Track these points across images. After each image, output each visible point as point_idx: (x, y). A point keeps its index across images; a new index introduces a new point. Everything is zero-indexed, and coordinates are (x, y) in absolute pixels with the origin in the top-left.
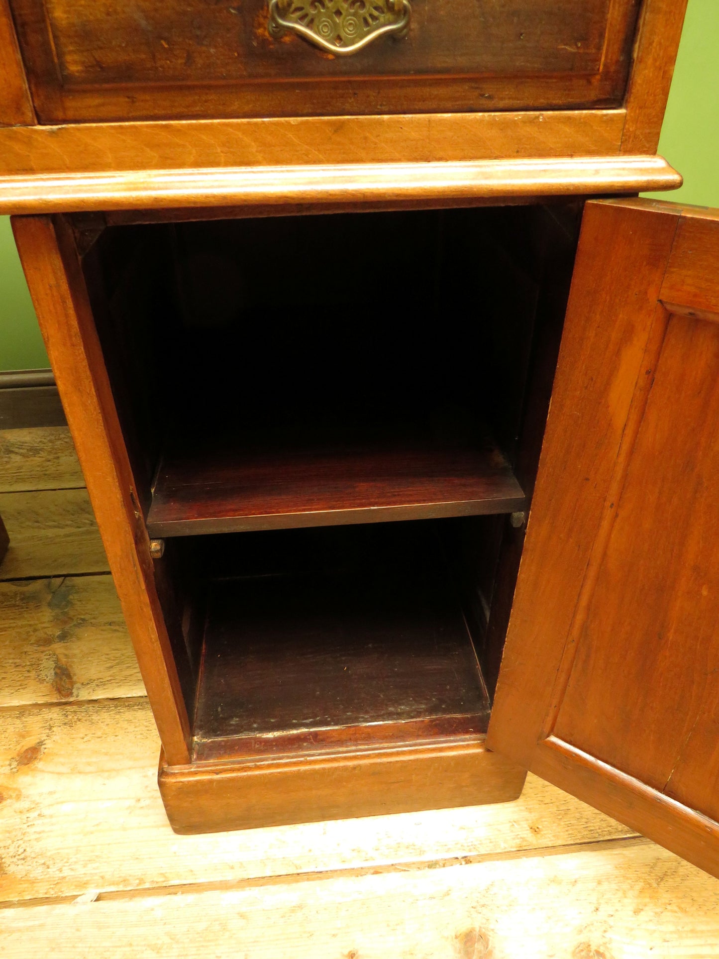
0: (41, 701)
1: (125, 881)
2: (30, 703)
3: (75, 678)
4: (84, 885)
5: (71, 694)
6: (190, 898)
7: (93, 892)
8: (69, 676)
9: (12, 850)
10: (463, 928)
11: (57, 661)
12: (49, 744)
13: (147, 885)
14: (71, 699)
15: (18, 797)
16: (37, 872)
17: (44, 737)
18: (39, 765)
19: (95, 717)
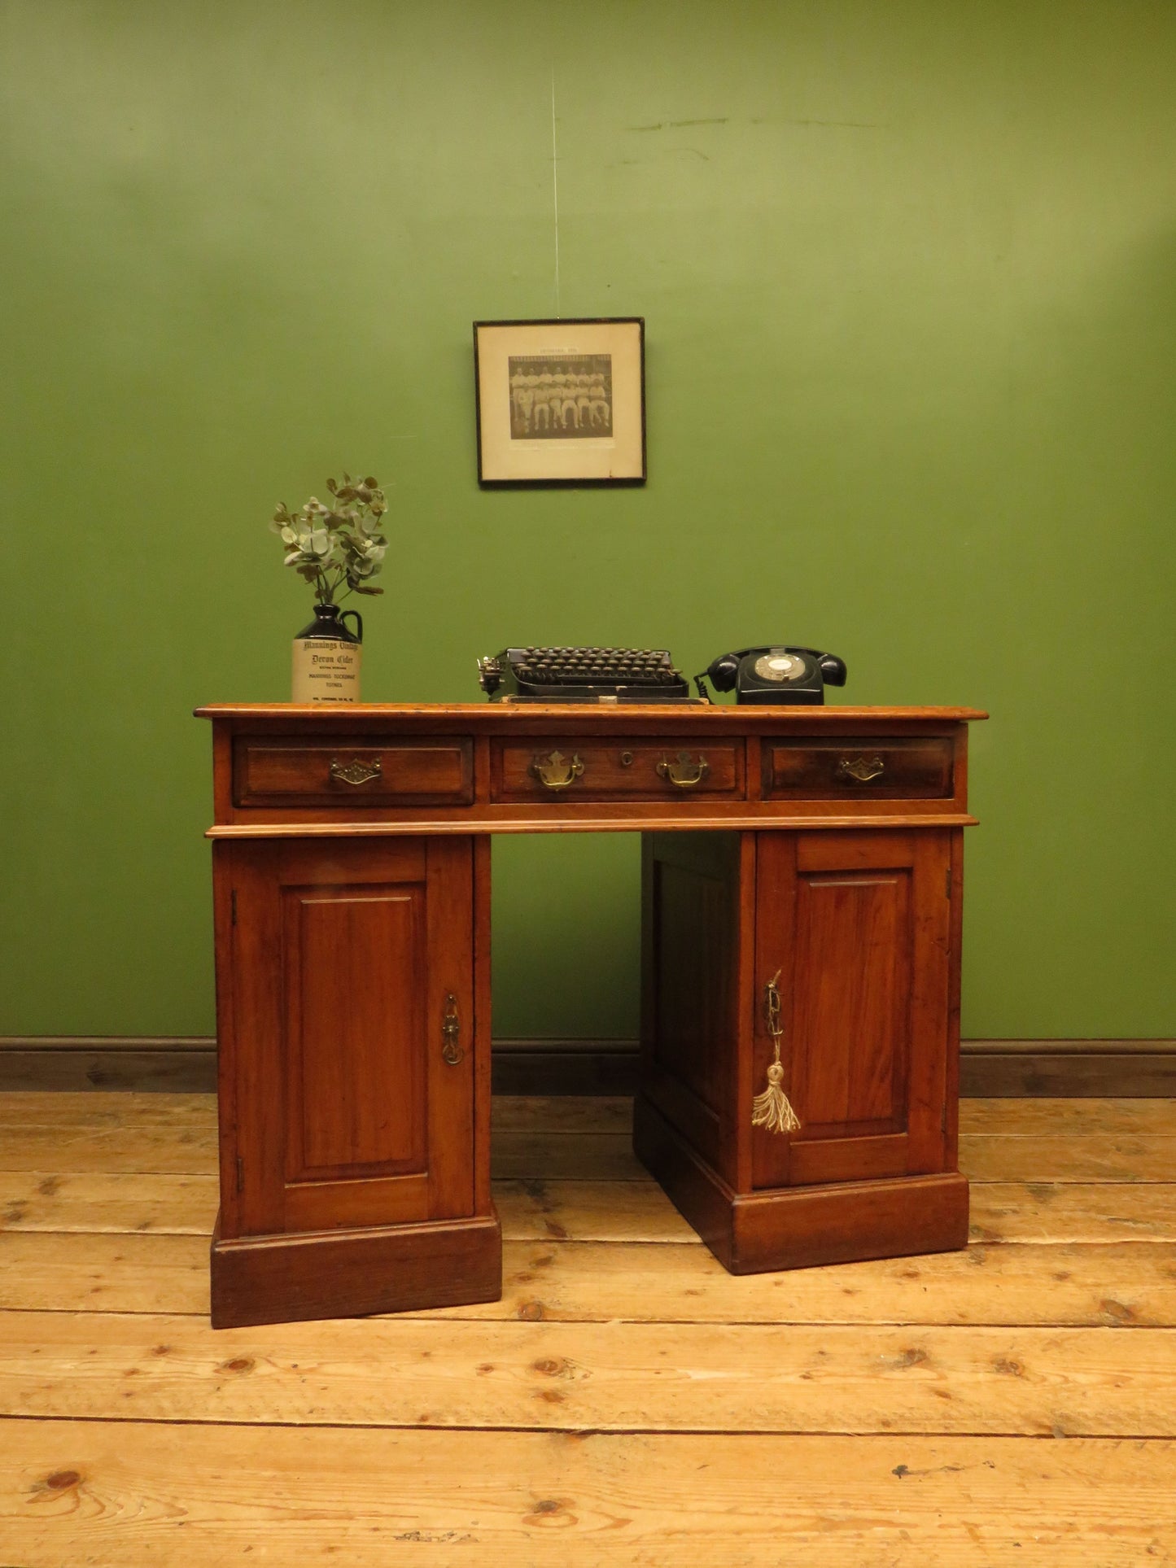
0: (541, 1238)
1: (641, 1317)
2: (533, 1239)
3: (565, 1229)
4: (610, 1316)
5: (564, 1235)
6: (692, 1325)
7: (617, 1320)
8: (560, 1229)
9: (548, 1300)
10: (909, 1348)
11: (546, 1221)
12: (557, 1258)
13: (658, 1320)
14: (567, 1239)
15: (543, 1278)
16: (573, 1310)
17: (551, 1254)
18: (554, 1266)
19: (589, 1249)
